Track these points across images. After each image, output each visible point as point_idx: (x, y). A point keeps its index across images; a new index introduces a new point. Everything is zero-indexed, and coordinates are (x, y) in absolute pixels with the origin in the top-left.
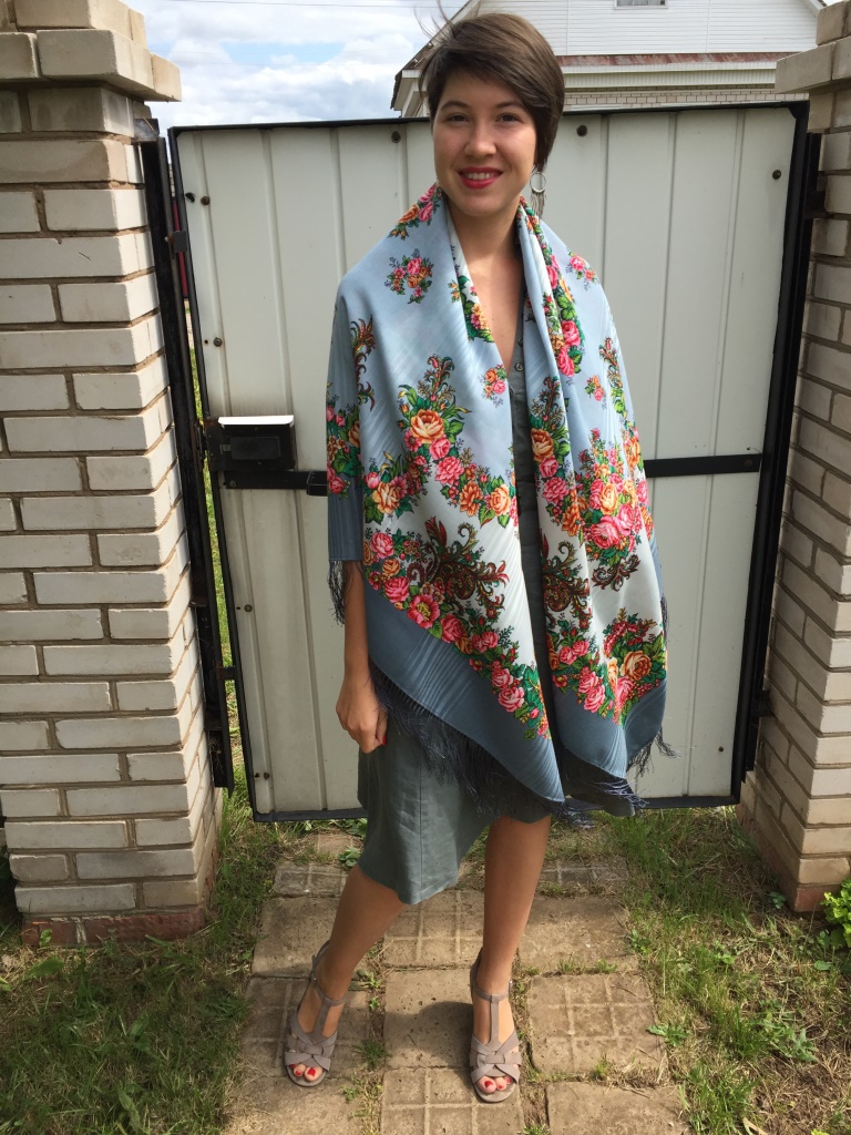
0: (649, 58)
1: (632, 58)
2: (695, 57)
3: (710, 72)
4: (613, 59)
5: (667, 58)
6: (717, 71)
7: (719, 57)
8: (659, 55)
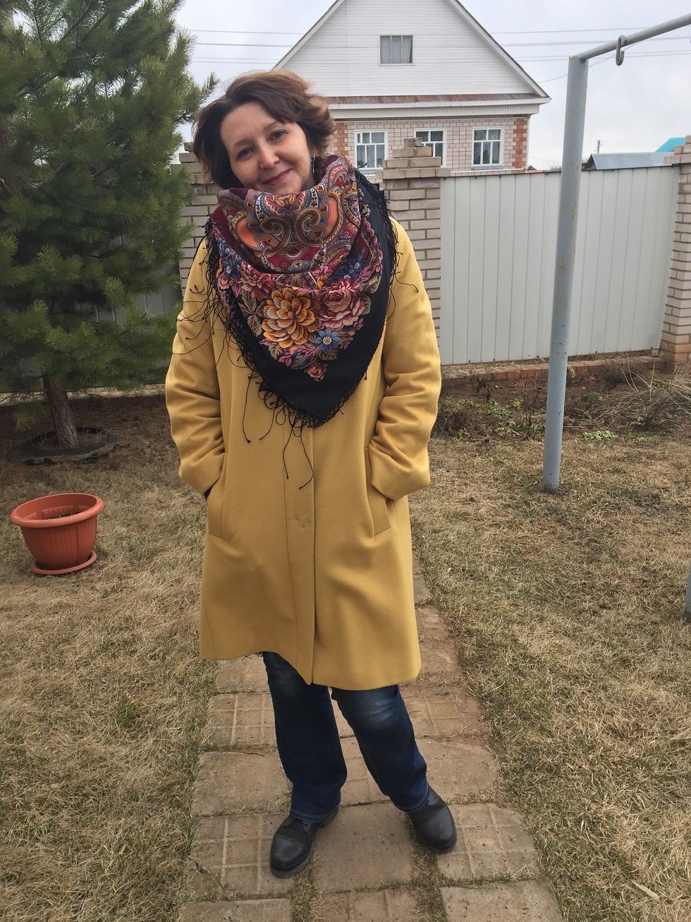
0: (404, 99)
1: (392, 99)
2: (434, 98)
3: (444, 107)
4: (380, 99)
5: (416, 99)
6: (450, 107)
7: (450, 98)
8: (410, 96)
